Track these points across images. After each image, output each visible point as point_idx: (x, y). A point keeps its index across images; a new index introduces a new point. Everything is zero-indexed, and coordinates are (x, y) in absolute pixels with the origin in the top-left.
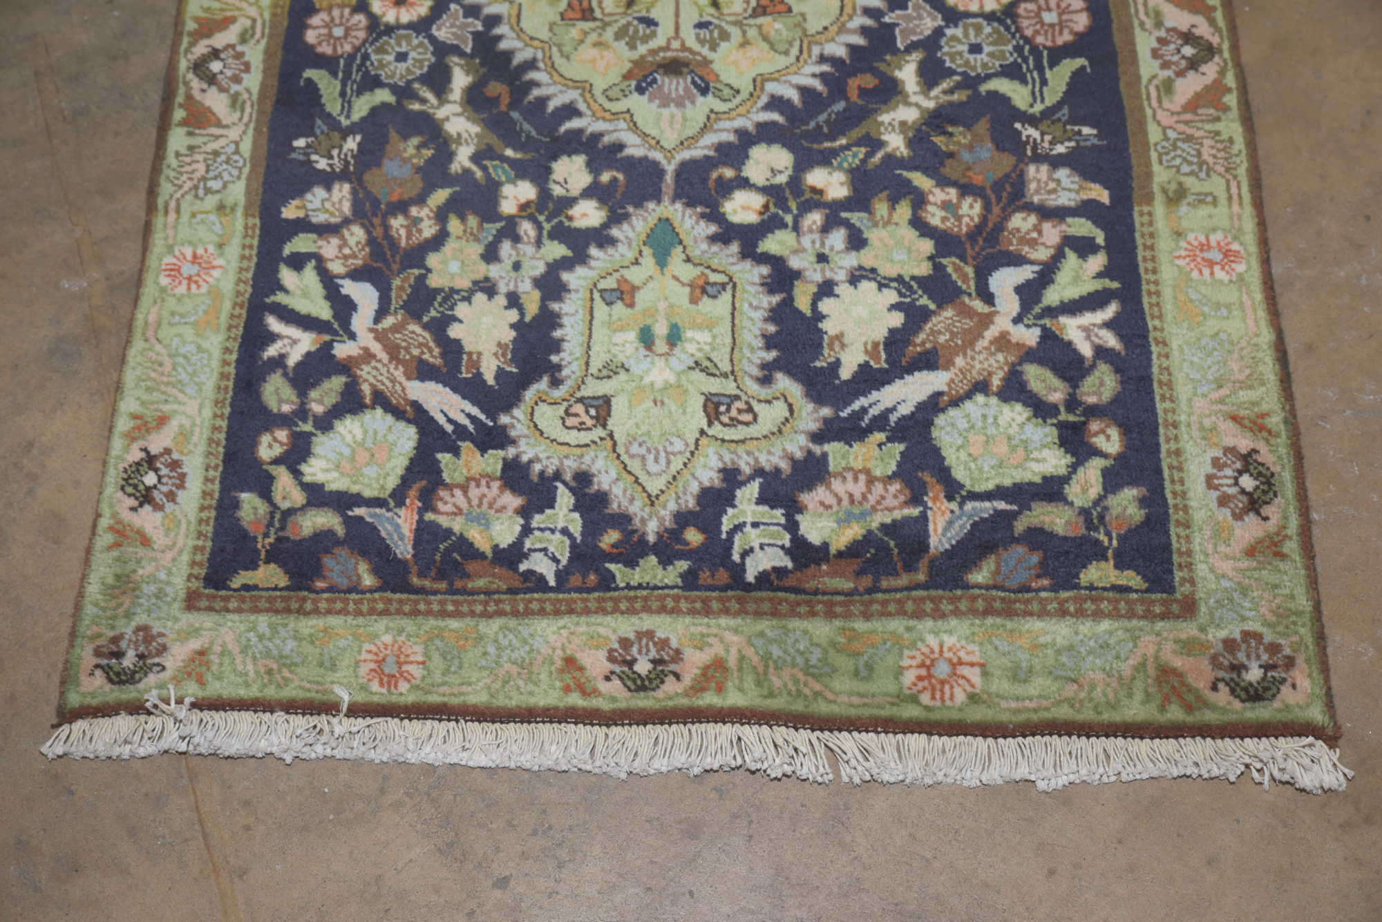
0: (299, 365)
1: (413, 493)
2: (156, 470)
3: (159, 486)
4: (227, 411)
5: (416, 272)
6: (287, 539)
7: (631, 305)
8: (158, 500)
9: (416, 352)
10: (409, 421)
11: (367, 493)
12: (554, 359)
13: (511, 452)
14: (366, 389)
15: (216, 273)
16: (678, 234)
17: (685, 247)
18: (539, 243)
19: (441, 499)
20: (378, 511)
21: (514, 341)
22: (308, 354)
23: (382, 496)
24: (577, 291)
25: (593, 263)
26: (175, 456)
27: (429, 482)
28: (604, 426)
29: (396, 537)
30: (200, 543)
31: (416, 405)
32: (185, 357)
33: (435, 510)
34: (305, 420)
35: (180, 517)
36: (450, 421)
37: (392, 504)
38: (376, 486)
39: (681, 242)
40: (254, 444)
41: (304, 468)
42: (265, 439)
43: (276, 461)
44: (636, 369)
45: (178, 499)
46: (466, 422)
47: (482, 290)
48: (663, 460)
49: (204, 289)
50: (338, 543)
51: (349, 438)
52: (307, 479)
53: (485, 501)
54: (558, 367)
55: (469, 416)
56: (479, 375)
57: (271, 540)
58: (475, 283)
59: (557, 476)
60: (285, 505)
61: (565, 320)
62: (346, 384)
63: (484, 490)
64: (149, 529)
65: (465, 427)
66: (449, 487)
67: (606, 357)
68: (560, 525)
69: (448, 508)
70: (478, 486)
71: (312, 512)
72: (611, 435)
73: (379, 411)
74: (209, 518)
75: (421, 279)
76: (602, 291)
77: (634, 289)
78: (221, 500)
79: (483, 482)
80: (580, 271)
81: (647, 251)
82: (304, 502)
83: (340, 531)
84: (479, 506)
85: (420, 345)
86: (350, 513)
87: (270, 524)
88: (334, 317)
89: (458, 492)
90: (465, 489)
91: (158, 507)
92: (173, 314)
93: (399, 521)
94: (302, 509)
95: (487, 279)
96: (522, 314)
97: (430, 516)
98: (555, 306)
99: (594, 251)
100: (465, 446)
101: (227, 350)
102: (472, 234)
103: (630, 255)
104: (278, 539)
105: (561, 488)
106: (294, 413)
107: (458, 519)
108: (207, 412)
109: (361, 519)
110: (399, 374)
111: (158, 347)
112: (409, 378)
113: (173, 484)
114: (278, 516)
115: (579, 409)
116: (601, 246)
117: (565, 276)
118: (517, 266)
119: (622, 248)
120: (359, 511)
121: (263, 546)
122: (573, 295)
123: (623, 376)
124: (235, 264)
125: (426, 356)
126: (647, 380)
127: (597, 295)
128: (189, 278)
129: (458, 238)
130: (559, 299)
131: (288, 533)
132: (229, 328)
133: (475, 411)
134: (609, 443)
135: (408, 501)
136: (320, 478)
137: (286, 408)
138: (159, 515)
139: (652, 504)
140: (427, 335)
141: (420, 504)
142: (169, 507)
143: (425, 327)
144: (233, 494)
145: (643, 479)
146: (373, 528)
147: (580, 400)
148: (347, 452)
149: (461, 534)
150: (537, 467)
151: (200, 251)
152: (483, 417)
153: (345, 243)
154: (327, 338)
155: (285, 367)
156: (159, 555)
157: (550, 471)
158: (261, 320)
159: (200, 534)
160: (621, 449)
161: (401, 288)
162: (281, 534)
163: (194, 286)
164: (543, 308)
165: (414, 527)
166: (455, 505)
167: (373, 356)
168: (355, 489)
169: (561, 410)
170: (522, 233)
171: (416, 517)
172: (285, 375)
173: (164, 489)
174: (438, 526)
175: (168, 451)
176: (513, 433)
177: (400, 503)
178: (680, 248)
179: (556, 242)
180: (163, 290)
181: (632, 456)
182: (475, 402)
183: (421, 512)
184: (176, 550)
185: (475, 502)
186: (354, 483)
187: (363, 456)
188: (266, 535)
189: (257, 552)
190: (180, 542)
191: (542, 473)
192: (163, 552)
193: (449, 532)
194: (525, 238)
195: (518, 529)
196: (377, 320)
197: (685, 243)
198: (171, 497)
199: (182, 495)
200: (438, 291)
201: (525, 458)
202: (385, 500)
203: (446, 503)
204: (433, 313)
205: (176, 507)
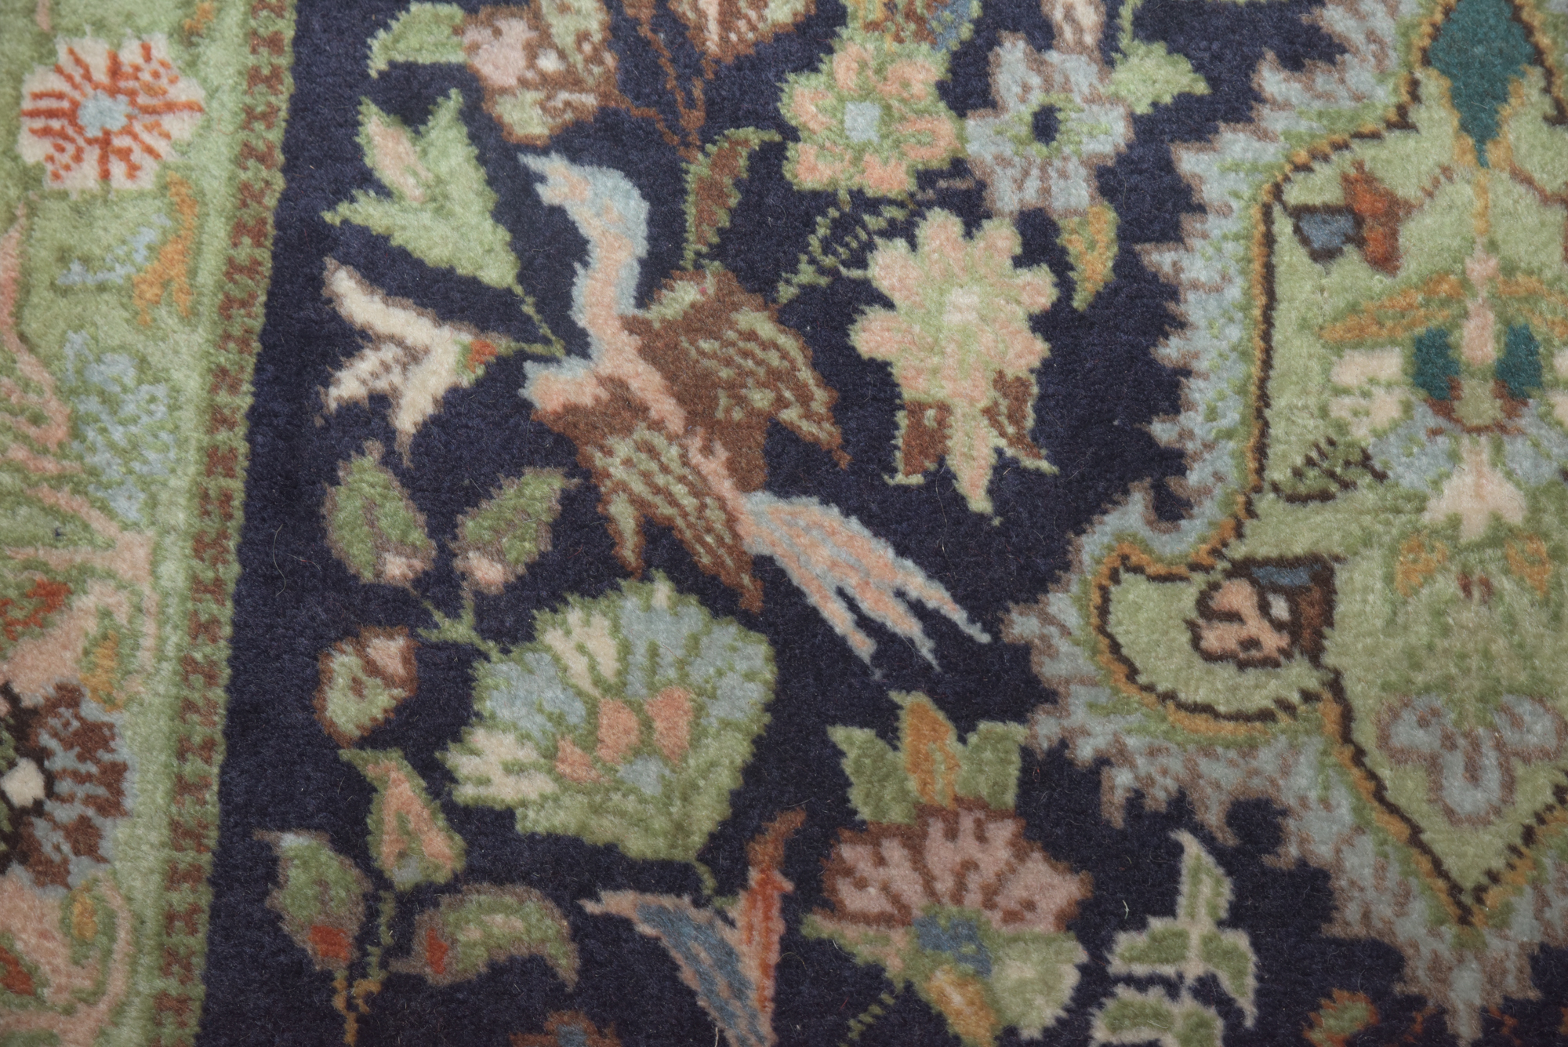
0: (426, 429)
1: (765, 850)
2: (40, 756)
3: (49, 806)
4: (232, 571)
5: (753, 137)
6: (416, 983)
7: (1386, 261)
8: (48, 849)
9: (761, 399)
10: (749, 622)
11: (637, 845)
12: (1162, 431)
13: (1045, 729)
14: (623, 516)
15: (180, 126)
16: (1528, 31)
17: (1549, 74)
18: (1108, 52)
19: (848, 872)
20: (668, 901)
21: (1045, 371)
22: (454, 400)
23: (678, 855)
24: (1225, 212)
25: (1275, 121)
26: (91, 710)
27: (812, 814)
28: (1315, 655)
29: (721, 982)
30: (172, 986)
31: (767, 569)
32: (106, 398)
33: (833, 908)
34: (453, 610)
35: (116, 902)
36: (864, 622)
37: (709, 882)
38: (659, 823)
39: (1537, 57)
40: (315, 682)
41: (459, 761)
42: (343, 663)
43: (376, 737)
44: (1408, 476)
45: (106, 847)
46: (908, 627)
47: (946, 201)
48: (1492, 778)
49: (147, 180)
50: (558, 997)
51: (578, 666)
52: (466, 793)
53: (974, 881)
54: (1174, 461)
55: (918, 609)
56: (943, 478)
57: (371, 984)
58: (926, 178)
59: (1181, 811)
60: (405, 876)
61: (1193, 307)
62: (568, 499)
63: (969, 845)
64: (26, 944)
65: (906, 646)
66: (871, 834)
67: (1313, 429)
68: (1194, 969)
69: (870, 900)
70: (952, 834)
71: (481, 897)
72: (1336, 686)
73: (662, 590)
74: (195, 910)
75: (770, 159)
76: (1299, 213)
77: (1394, 210)
78: (223, 855)
79: (967, 823)
80: (1235, 142)
81: (1433, 84)
82: (459, 865)
83: (566, 962)
84: (957, 898)
85: (775, 378)
86: (590, 907)
87: (366, 935)
88: (521, 278)
89: (894, 850)
90: (914, 841)
91: (51, 874)
92: (63, 256)
93: (731, 936)
94: (453, 886)
95: (959, 166)
96: (1066, 286)
97: (818, 925)
98: (1161, 259)
99: (1271, 80)
100: (912, 703)
101: (221, 377)
102: (910, 15)
103: (1385, 97)
104: (393, 983)
105: (1192, 848)
106: (422, 581)
107: (899, 938)
108: (174, 572)
109: (620, 925)
110: (714, 467)
111: (27, 364)
112: (745, 485)
113: (89, 800)
114: (388, 909)
115: (1238, 596)
116: (1292, 62)
117: (1190, 161)
118: (1045, 125)
119: (1359, 74)
120: (618, 902)
121: (350, 1005)
122: (1214, 225)
123: (1367, 494)
124: (228, 104)
125: (790, 415)
126: (1437, 511)
127: (1284, 227)
128: (104, 142)
129: (872, 26)
130: (1171, 235)
131: (417, 964)
132: (226, 309)
133: (937, 597)
134: (1329, 710)
135: (754, 875)
136: (504, 790)
137: (396, 568)
138: (53, 896)
139: (1464, 918)
140: (788, 342)
141: (788, 886)
142: (81, 869)
143: (784, 317)
144: (258, 835)
145: (1436, 834)
146: (654, 951)
147: (1242, 569)
148: (577, 712)
149: (909, 986)
150: (1122, 779)
151: (130, 54)
152: (958, 615)
153: (542, 40)
154: (503, 344)
155: (389, 434)
156: (61, 1024)
157: (1159, 797)
158: (316, 282)
159: (170, 959)
160: (1365, 734)
161: (712, 190)
162: (399, 966)
163: (117, 168)
164: (1127, 265)
165: (774, 957)
166: (885, 888)
167: (640, 410)
168: (604, 829)
169: (1187, 596)
170: (1058, 15)
171: (779, 926)
172: (389, 460)
173: (65, 813)
174: (843, 957)
175: (68, 695)
176: (1050, 670)
177: (731, 882)
178: (1535, 75)
179: (1159, 48)
180: (30, 178)
181: (1399, 757)
182: (937, 569)
183: (794, 908)
184: (103, 1006)
185: (945, 885)
186: (597, 810)
187: (617, 725)
188: (357, 970)
189: (337, 1019)
190: (117, 984)
191: (1136, 800)
192: (69, 1011)
193: (874, 974)
194: (1068, 33)
195: (1070, 978)
196: (646, 294)
197: (1550, 59)
198: (85, 837)
199: (115, 833)
200: (822, 199)
201: (1085, 751)
202: (686, 868)
203: (861, 884)
204: (806, 274)
205: (100, 871)
